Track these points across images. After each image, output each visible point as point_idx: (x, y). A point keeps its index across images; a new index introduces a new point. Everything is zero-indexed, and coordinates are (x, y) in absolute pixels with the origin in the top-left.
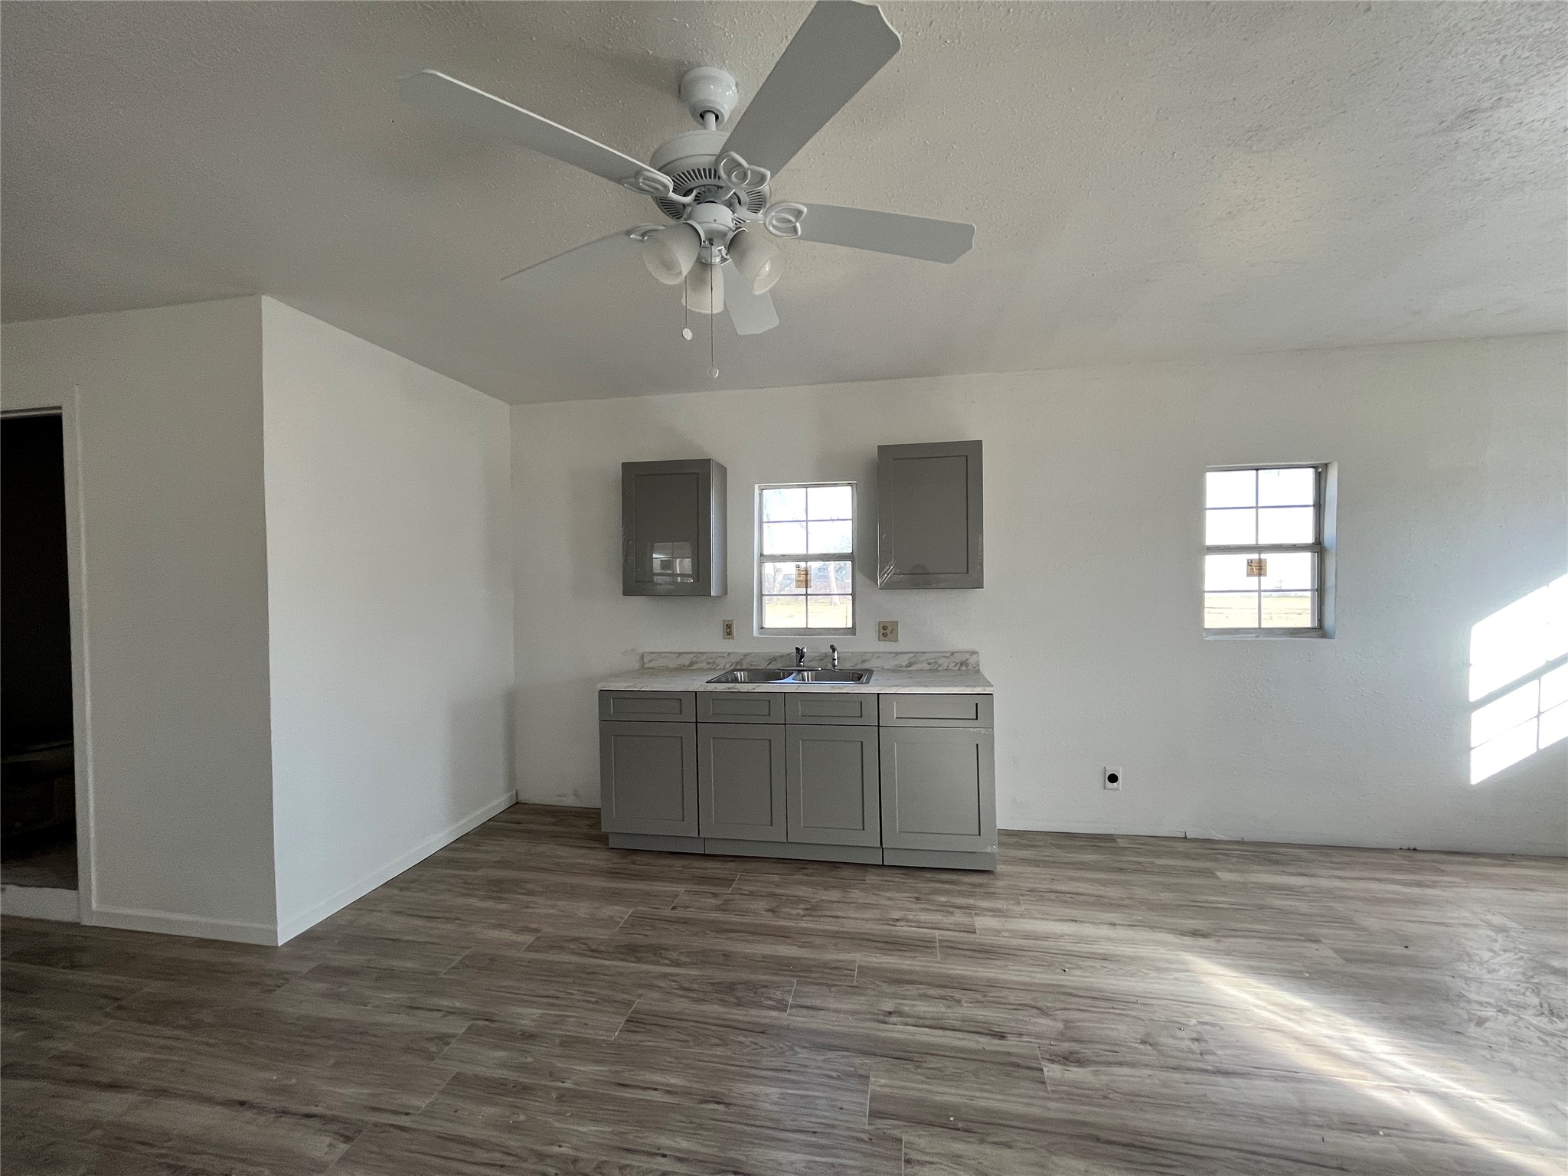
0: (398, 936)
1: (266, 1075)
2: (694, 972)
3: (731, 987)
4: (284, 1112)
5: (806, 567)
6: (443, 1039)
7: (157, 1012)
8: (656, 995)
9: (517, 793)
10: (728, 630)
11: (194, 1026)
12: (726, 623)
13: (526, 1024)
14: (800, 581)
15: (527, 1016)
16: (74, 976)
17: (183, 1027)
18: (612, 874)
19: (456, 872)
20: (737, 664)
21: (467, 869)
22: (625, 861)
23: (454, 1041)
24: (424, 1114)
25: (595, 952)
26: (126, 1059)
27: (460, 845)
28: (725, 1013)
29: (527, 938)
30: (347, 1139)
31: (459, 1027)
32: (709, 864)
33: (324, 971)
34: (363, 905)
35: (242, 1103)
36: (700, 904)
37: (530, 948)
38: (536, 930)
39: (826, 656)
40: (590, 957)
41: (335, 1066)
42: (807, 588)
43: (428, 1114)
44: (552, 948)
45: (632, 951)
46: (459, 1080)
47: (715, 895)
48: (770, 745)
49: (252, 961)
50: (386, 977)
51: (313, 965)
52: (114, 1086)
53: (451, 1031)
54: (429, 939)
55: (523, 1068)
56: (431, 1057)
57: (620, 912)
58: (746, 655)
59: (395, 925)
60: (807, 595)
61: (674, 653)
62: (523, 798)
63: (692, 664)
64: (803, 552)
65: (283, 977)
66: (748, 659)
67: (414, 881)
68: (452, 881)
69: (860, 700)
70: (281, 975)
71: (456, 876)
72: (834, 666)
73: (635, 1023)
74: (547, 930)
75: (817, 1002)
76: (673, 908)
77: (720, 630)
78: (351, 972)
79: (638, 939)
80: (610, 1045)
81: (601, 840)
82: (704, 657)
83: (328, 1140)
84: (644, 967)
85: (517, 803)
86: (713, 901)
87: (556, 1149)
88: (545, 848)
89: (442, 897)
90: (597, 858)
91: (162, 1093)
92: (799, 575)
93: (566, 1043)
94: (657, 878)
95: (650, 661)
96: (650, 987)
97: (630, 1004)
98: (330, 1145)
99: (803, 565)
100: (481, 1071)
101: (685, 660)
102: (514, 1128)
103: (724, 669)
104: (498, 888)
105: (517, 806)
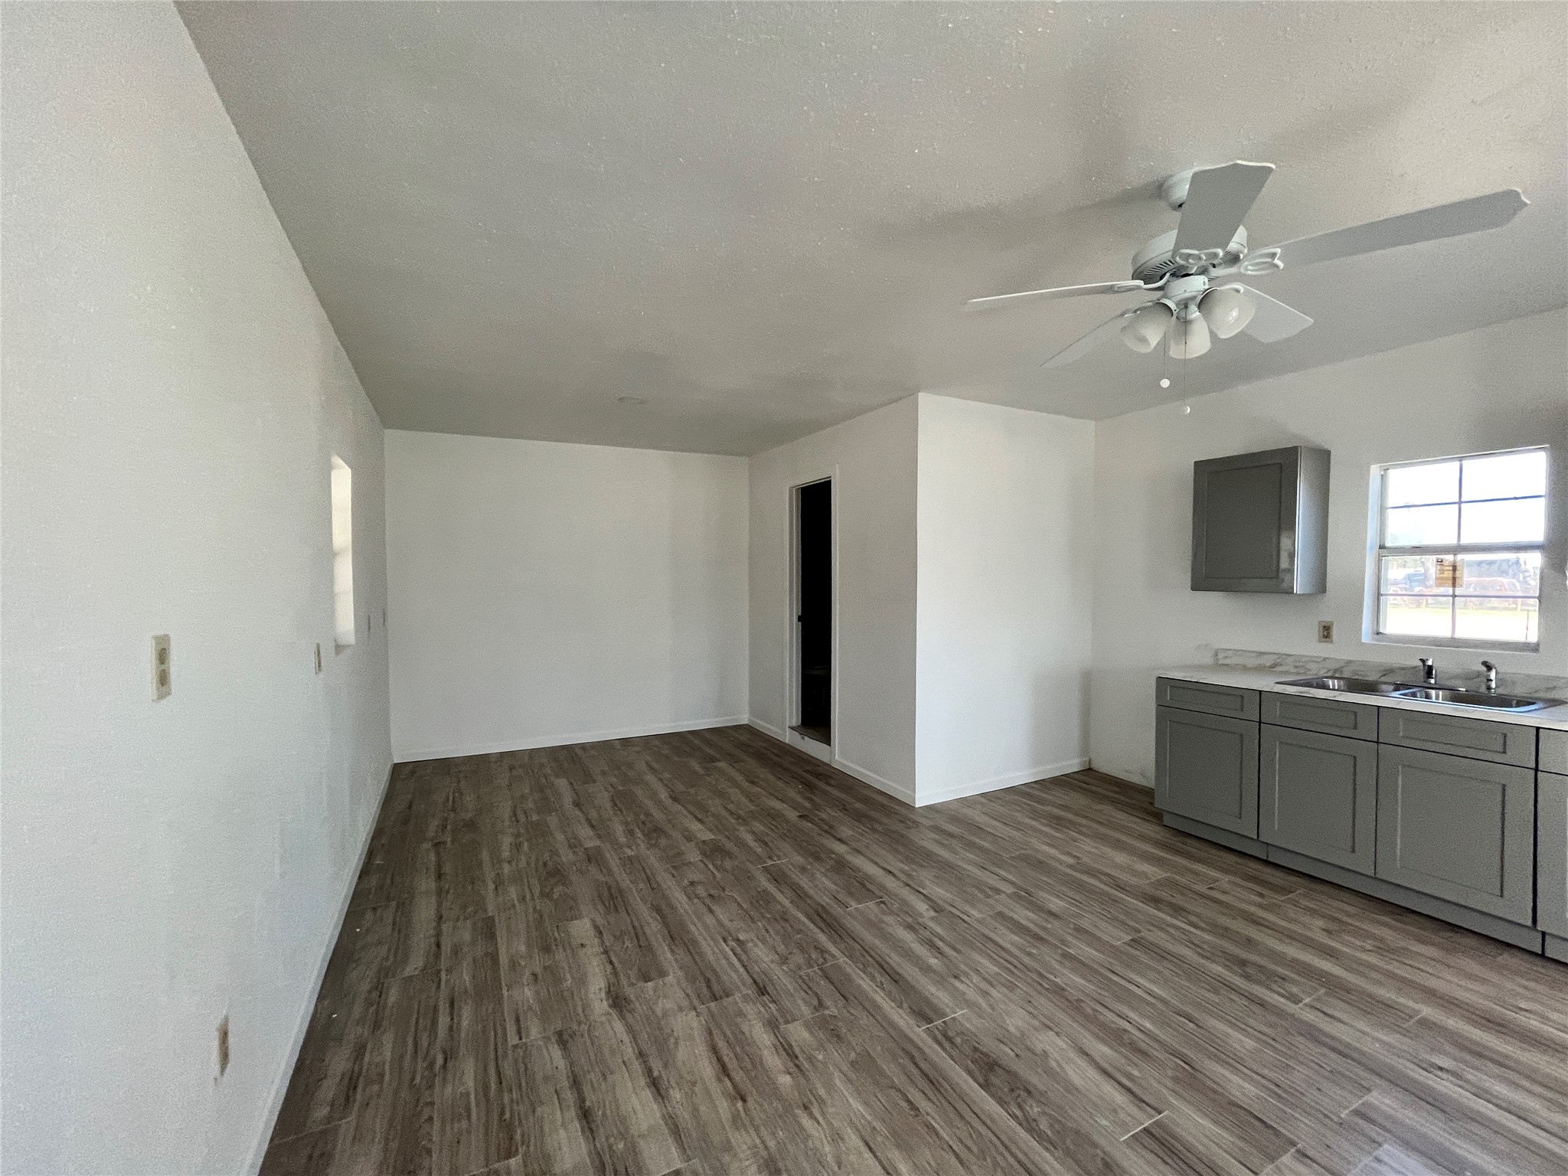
0: (981, 826)
1: (903, 866)
2: (1207, 937)
3: (1243, 963)
4: (908, 885)
5: (1455, 562)
6: (998, 891)
7: (859, 817)
8: (1163, 935)
9: (1090, 761)
10: (1326, 632)
11: (874, 830)
12: (1323, 624)
13: (1052, 907)
14: (1442, 578)
15: (1055, 904)
16: (829, 789)
17: (869, 828)
18: (1158, 844)
19: (1028, 802)
20: (1336, 671)
21: (1038, 803)
22: (1176, 839)
23: (1003, 895)
24: (977, 920)
25: (1120, 887)
26: (846, 832)
27: (1035, 785)
28: (1229, 977)
29: (1070, 860)
30: (936, 911)
31: (1010, 889)
32: (1269, 870)
33: (937, 829)
34: (963, 801)
35: (890, 872)
36: (1243, 896)
37: (1070, 866)
38: (1078, 858)
39: (1479, 674)
40: (1114, 889)
41: (935, 876)
42: (1454, 585)
43: (979, 921)
44: (1088, 873)
45: (1155, 901)
46: (1001, 914)
47: (1261, 895)
48: (1355, 765)
49: (903, 810)
50: (971, 846)
51: (932, 823)
52: (841, 840)
53: (1003, 889)
54: (1001, 836)
55: (1045, 929)
56: (988, 896)
57: (1155, 873)
58: (1349, 662)
59: (981, 819)
60: (1454, 596)
61: (1254, 652)
62: (1096, 765)
63: (1274, 666)
64: (1452, 541)
65: (917, 824)
66: (1352, 668)
67: (999, 799)
68: (1024, 806)
69: (1505, 731)
70: (914, 822)
71: (1028, 805)
72: (1489, 688)
73: (1135, 942)
74: (1085, 859)
75: (1337, 1014)
76: (1210, 888)
77: (1315, 632)
78: (952, 836)
79: (1164, 894)
80: (1112, 946)
81: (1157, 816)
82: (1290, 659)
83: (927, 907)
84: (1161, 915)
85: (1090, 769)
86: (1258, 899)
87: (1052, 977)
88: (1107, 808)
89: (1016, 814)
90: (1150, 829)
91: (859, 852)
92: (1442, 571)
93: (1079, 929)
94: (1200, 860)
95: (1226, 657)
96: (1162, 929)
97: (1139, 931)
98: (927, 909)
99: (1449, 558)
100: (1016, 917)
101: (1268, 661)
102: (1029, 954)
103: (1316, 674)
104: (1057, 822)
105: (1089, 771)
